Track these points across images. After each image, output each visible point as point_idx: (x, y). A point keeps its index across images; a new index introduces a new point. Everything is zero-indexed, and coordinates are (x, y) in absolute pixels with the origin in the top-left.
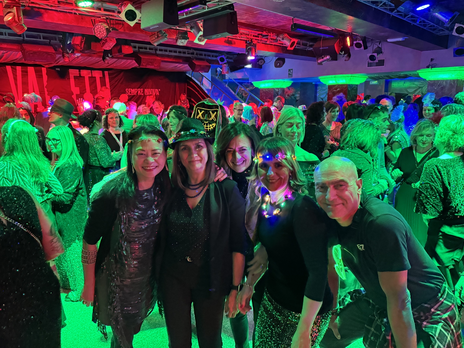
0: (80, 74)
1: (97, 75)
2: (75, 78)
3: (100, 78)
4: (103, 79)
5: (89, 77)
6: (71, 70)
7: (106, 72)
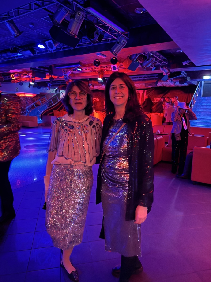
3: (142, 93)
7: (146, 91)
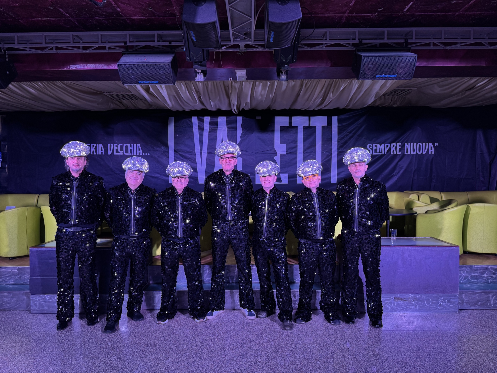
0: (290, 123)
1: (319, 122)
2: (283, 129)
3: (323, 127)
4: (327, 129)
5: (305, 128)
6: (277, 119)
7: (335, 119)
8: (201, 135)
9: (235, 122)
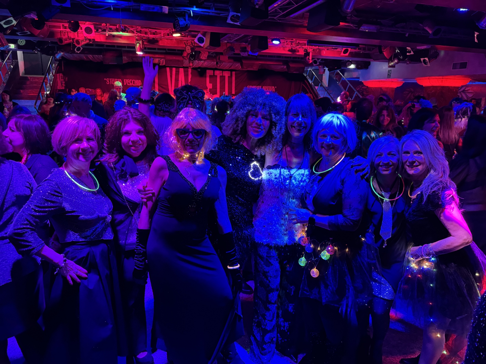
0: (214, 73)
1: (227, 74)
2: (210, 76)
3: (228, 77)
4: (230, 77)
5: (220, 76)
6: (208, 71)
7: (234, 73)
8: (171, 77)
9: (188, 71)
